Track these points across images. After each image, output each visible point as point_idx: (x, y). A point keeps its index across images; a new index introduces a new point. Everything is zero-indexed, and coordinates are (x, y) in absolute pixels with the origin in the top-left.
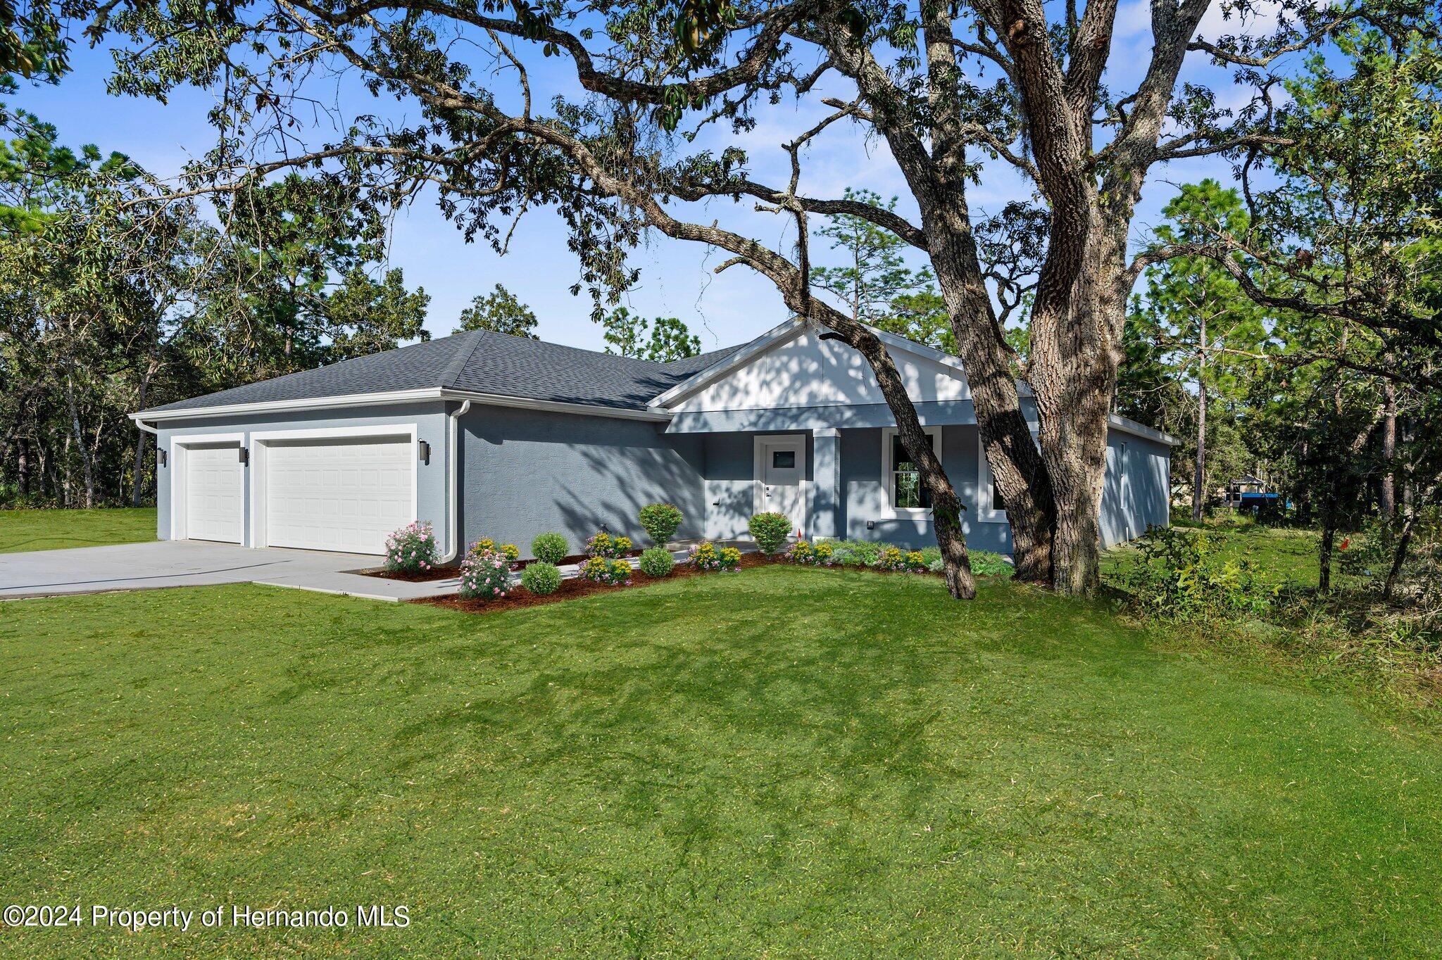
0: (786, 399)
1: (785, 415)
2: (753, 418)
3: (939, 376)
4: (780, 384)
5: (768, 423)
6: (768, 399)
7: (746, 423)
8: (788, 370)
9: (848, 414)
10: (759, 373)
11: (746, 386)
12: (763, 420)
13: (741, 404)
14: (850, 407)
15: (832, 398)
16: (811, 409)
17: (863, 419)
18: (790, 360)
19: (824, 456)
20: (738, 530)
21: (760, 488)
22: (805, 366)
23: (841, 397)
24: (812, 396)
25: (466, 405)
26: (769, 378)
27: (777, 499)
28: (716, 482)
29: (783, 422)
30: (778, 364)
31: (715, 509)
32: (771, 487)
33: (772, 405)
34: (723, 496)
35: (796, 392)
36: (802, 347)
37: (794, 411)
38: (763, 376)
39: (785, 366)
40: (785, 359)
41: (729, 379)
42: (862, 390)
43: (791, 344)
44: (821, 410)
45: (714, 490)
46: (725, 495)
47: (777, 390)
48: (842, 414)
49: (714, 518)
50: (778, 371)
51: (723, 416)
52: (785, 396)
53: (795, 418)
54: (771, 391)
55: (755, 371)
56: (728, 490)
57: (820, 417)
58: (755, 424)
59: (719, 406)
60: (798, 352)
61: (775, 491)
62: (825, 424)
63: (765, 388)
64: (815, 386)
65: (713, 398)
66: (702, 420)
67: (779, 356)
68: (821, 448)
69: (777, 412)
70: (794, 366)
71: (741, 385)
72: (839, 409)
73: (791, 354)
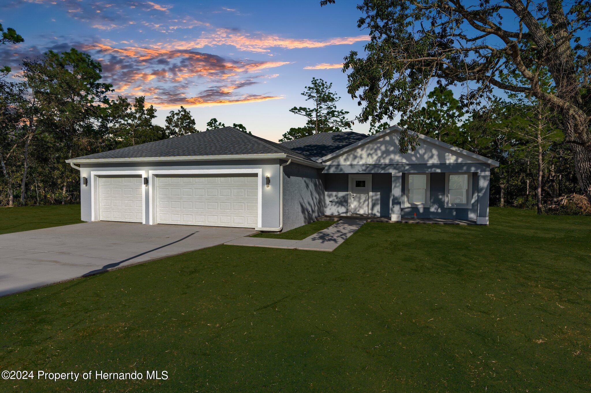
0: (380, 161)
1: (379, 167)
2: (364, 168)
3: (447, 154)
4: (377, 155)
5: (372, 170)
6: (371, 161)
7: (361, 170)
8: (380, 150)
9: (407, 167)
10: (367, 150)
11: (361, 155)
12: (368, 169)
13: (358, 162)
14: (408, 165)
15: (400, 161)
16: (391, 165)
17: (414, 170)
18: (381, 145)
19: (396, 183)
20: (341, 211)
21: (351, 195)
22: (388, 148)
23: (404, 161)
24: (391, 160)
25: (290, 161)
26: (371, 152)
27: (357, 199)
28: (330, 193)
29: (378, 170)
30: (376, 147)
31: (330, 204)
32: (355, 195)
33: (374, 163)
34: (333, 198)
35: (384, 158)
36: (387, 141)
37: (383, 166)
38: (368, 152)
39: (379, 148)
40: (379, 145)
41: (353, 152)
42: (414, 159)
43: (382, 139)
44: (395, 166)
45: (329, 196)
46: (335, 198)
47: (375, 157)
48: (405, 167)
49: (329, 207)
50: (376, 150)
51: (350, 167)
52: (379, 159)
53: (383, 168)
54: (372, 158)
55: (365, 150)
56: (336, 196)
57: (395, 168)
58: (365, 170)
59: (348, 163)
60: (385, 143)
61: (356, 196)
62: (397, 171)
63: (370, 156)
64: (392, 156)
65: (345, 160)
66: (339, 168)
67: (376, 144)
68: (395, 180)
69: (375, 166)
70: (383, 148)
71: (359, 155)
72: (403, 165)
73: (382, 143)
